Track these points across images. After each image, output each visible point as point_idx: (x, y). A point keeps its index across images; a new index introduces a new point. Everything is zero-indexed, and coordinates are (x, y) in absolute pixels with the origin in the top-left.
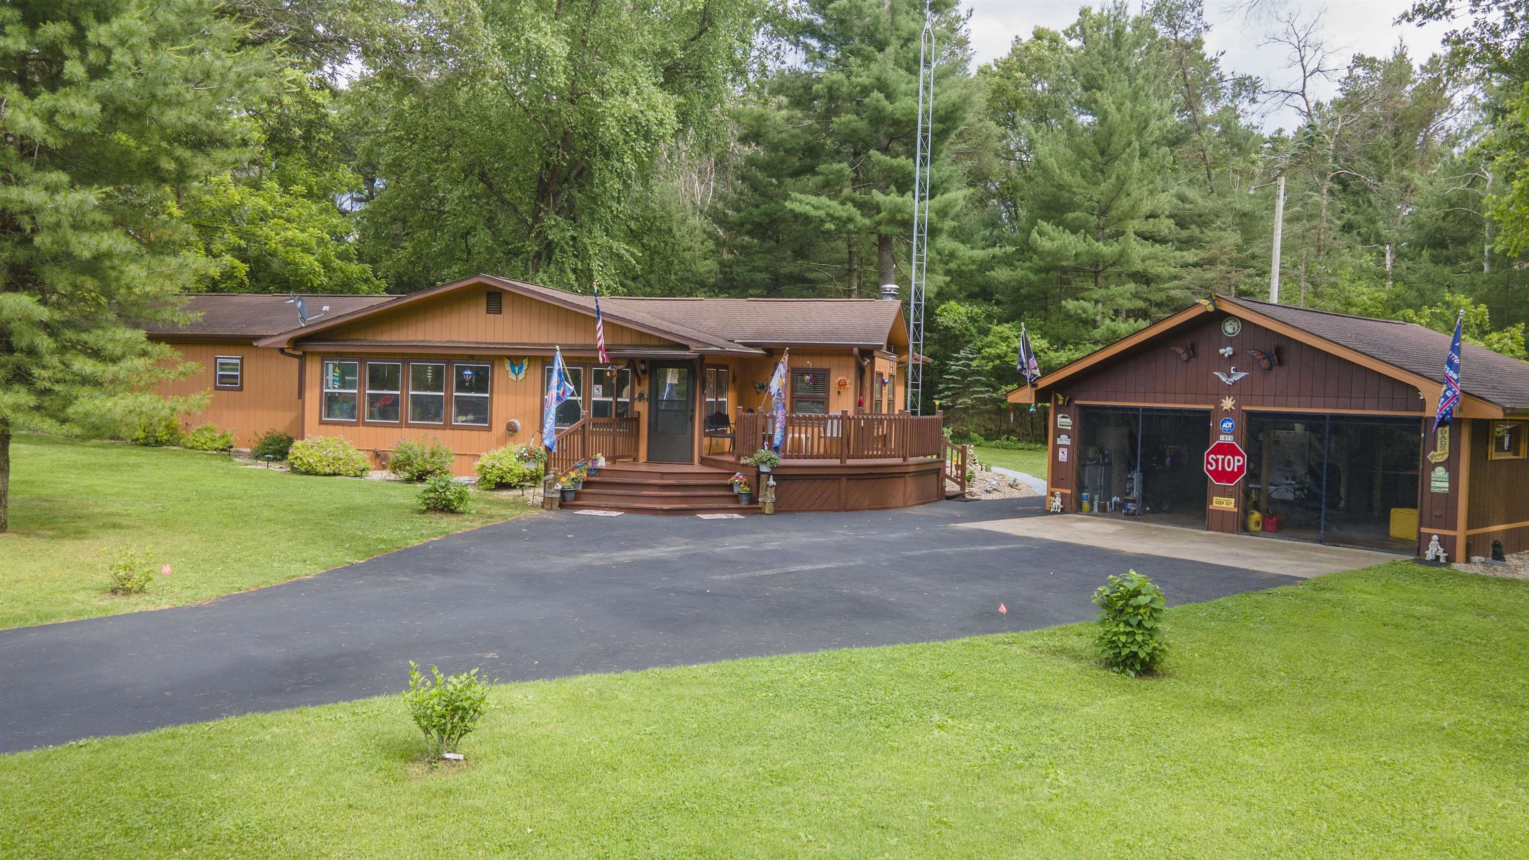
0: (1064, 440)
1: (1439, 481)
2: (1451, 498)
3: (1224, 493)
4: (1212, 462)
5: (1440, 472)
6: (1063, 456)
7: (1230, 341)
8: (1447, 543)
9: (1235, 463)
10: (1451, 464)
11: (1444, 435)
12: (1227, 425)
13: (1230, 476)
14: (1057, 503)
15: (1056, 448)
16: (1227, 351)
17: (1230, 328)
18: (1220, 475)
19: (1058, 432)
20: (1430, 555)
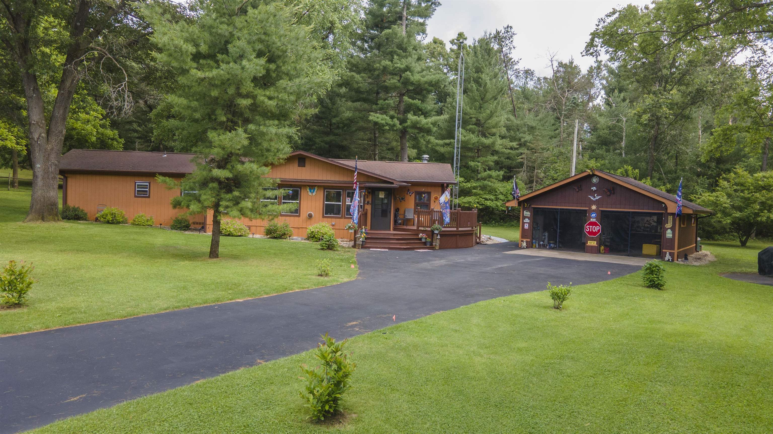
0: (527, 220)
1: (669, 234)
2: (673, 239)
3: (592, 239)
4: (587, 228)
5: (669, 231)
6: (526, 226)
7: (594, 185)
8: (671, 254)
9: (596, 229)
10: (673, 229)
11: (670, 218)
12: (593, 215)
13: (595, 233)
14: (524, 244)
15: (523, 223)
16: (594, 188)
17: (595, 180)
18: (591, 233)
19: (524, 218)
20: (666, 259)
